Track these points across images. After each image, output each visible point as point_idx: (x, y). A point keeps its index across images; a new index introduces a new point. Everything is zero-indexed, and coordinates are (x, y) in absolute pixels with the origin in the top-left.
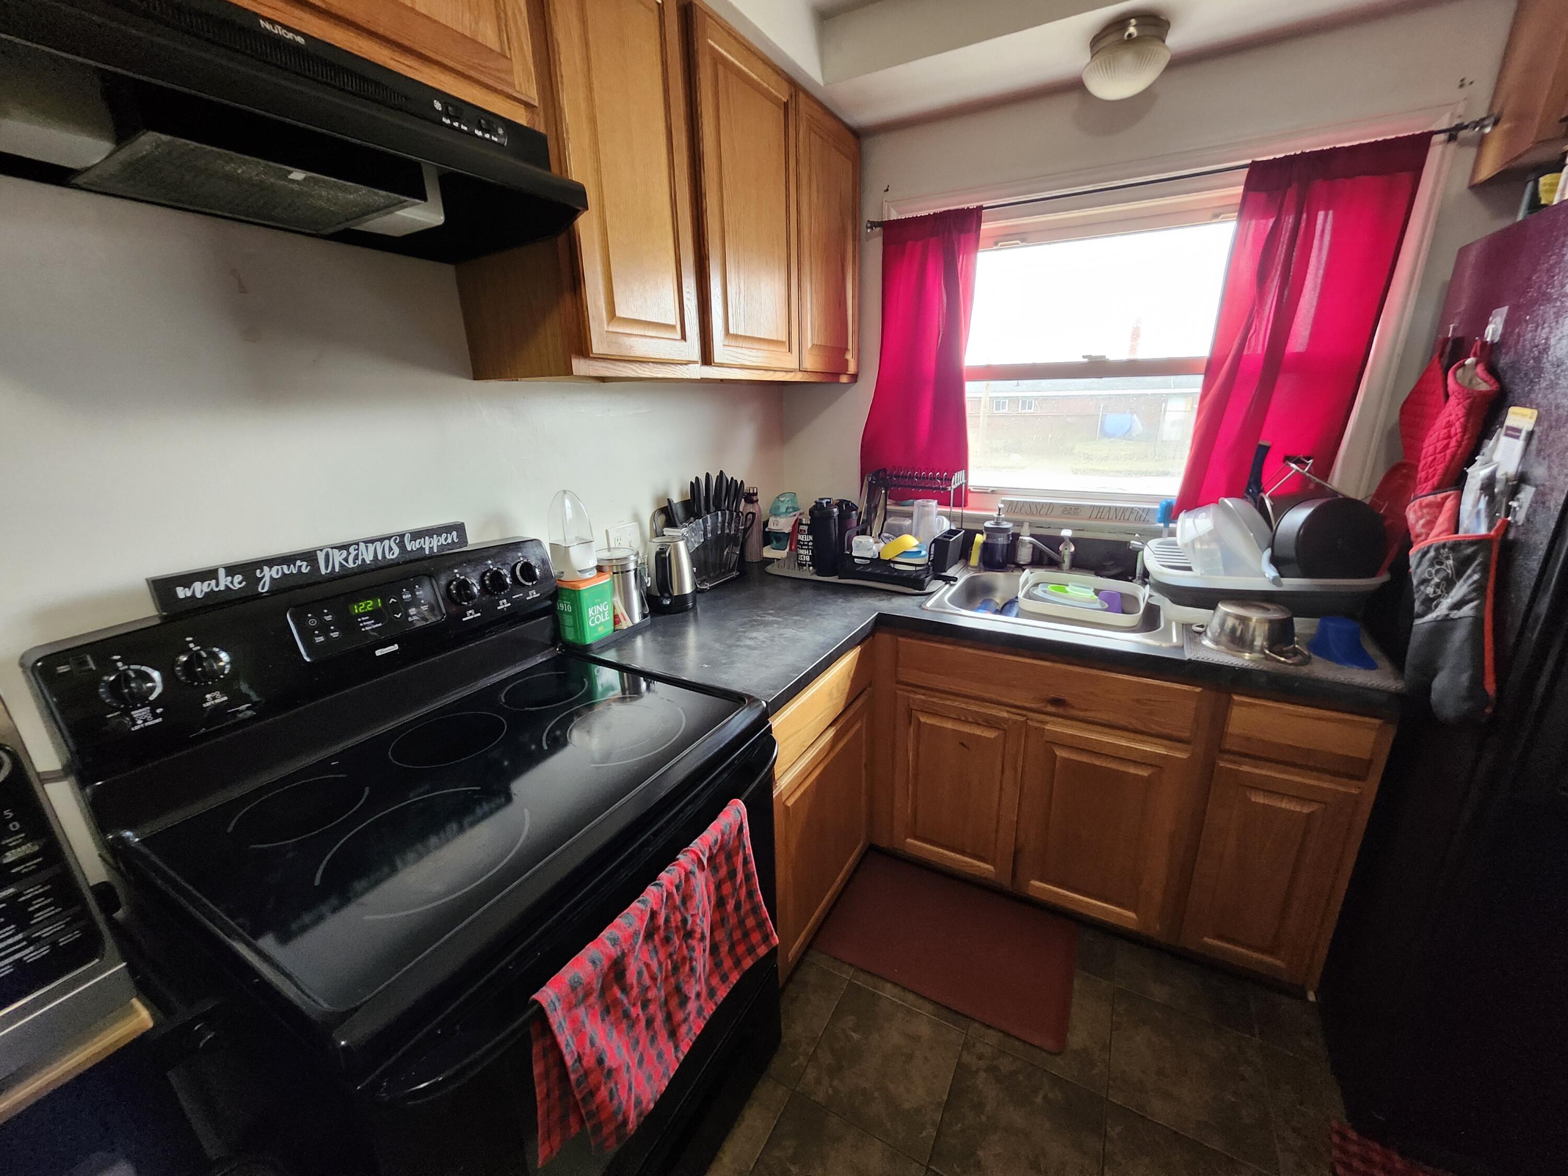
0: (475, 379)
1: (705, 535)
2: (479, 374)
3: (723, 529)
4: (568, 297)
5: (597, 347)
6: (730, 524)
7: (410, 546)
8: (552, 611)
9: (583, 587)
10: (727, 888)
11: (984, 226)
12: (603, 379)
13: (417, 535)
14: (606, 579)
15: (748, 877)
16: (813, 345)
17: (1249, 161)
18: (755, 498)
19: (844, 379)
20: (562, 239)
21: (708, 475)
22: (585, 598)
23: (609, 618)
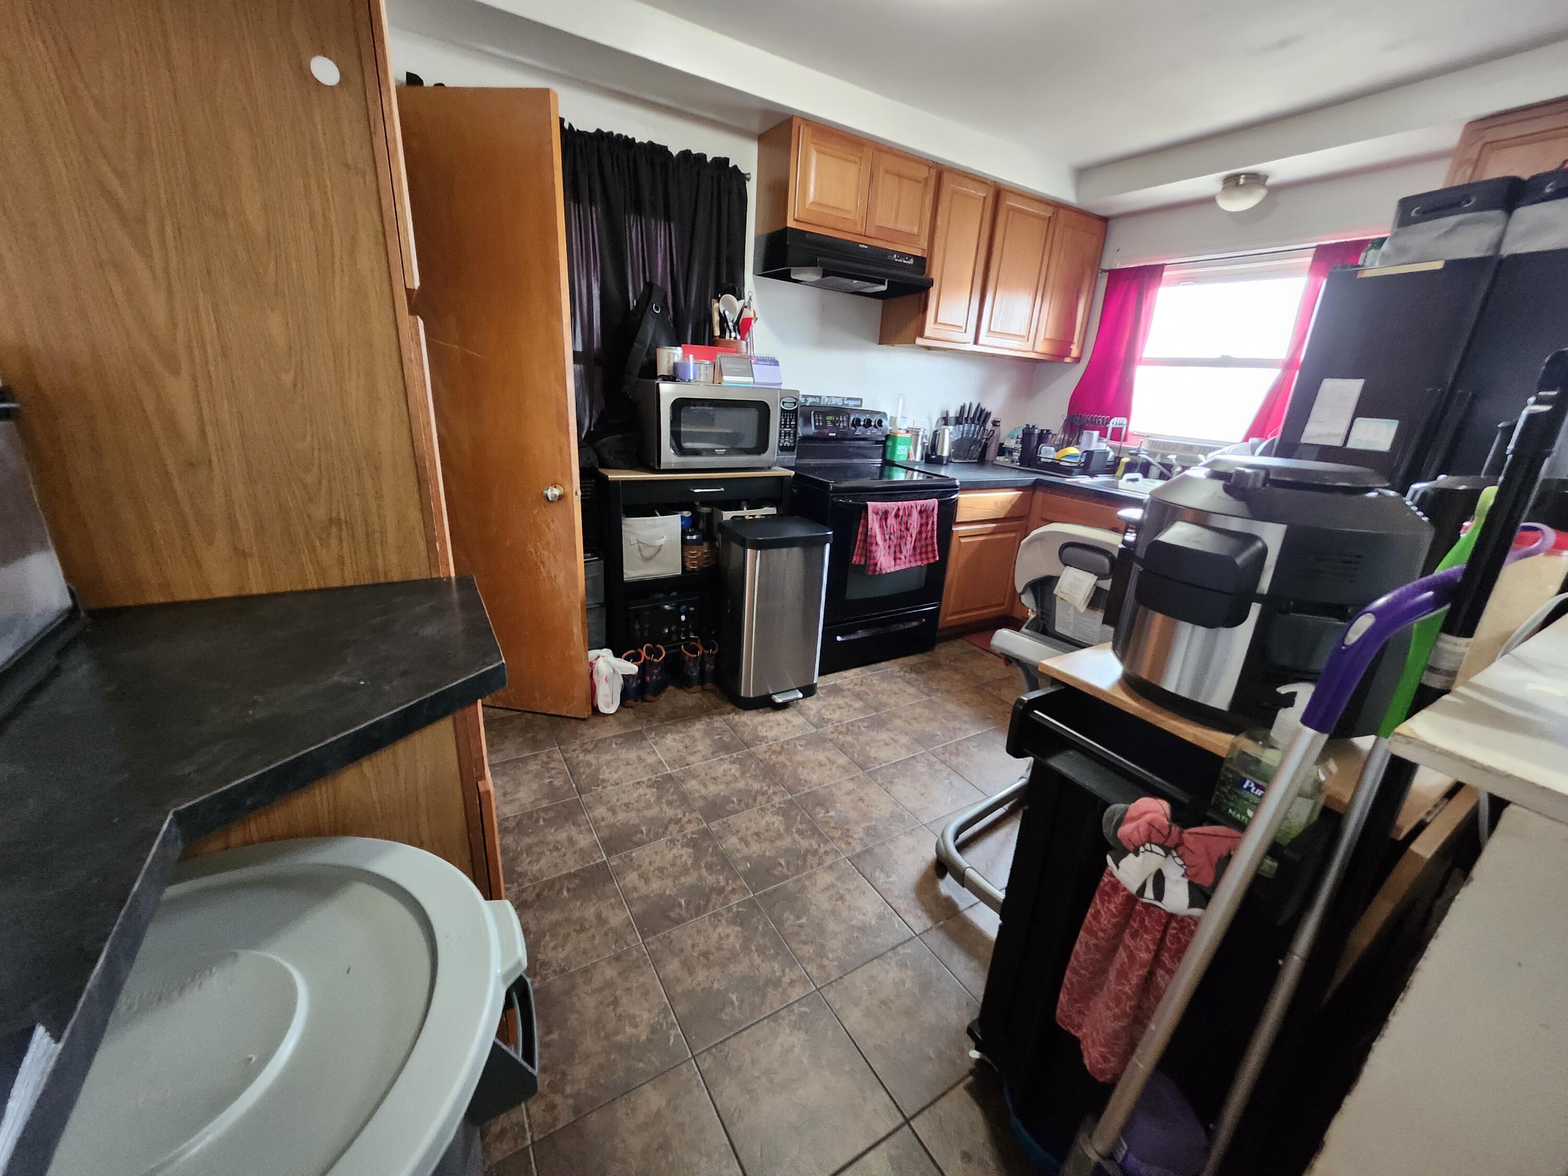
0: (880, 344)
1: (962, 434)
2: (881, 342)
3: (973, 435)
4: (921, 315)
5: (927, 334)
6: (978, 434)
7: (846, 402)
8: (884, 443)
9: (899, 435)
10: (924, 528)
11: (1165, 274)
12: (929, 348)
13: (849, 399)
14: (909, 435)
15: (933, 530)
16: (1045, 339)
17: (1315, 244)
18: (998, 424)
19: (1067, 360)
20: (923, 295)
21: (971, 404)
22: (898, 441)
23: (906, 454)
